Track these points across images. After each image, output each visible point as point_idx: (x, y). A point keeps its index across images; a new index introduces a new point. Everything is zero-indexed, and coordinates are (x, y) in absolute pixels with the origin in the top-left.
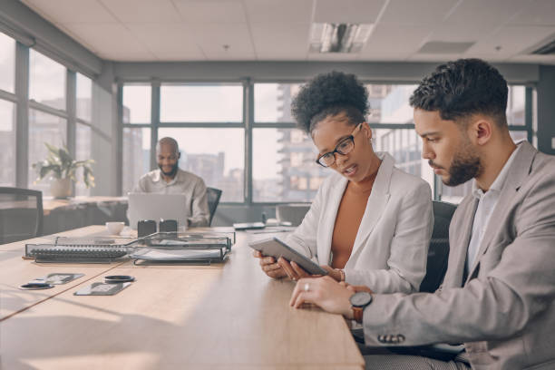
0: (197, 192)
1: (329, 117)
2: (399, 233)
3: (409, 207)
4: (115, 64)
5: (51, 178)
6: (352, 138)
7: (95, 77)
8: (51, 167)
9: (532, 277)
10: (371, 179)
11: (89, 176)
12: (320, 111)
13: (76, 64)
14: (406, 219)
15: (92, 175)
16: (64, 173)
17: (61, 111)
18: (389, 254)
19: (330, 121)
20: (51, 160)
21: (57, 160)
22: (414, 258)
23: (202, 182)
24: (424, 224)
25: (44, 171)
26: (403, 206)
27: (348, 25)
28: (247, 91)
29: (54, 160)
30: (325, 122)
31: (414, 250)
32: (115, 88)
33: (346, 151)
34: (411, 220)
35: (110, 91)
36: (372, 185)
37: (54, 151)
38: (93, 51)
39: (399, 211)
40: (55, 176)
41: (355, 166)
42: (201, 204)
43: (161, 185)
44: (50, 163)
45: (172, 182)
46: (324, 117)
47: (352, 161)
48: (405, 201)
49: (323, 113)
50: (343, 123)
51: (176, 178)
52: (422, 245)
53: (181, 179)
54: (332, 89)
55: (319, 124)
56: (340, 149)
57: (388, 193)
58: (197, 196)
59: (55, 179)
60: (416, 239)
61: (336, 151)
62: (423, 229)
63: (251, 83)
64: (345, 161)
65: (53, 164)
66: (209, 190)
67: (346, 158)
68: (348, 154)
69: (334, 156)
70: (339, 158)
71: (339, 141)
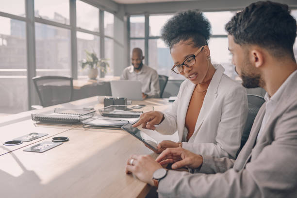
0: (153, 79)
1: (181, 41)
2: (223, 120)
3: (228, 103)
4: (126, 6)
5: (88, 68)
6: (194, 57)
7: (115, 13)
8: (87, 63)
9: (273, 174)
10: (206, 83)
12: (176, 37)
13: (103, 7)
14: (227, 111)
16: (95, 65)
17: (97, 33)
18: (216, 134)
19: (181, 44)
20: (87, 59)
21: (91, 59)
22: (232, 136)
23: (155, 72)
24: (239, 114)
25: (84, 65)
26: (226, 102)
29: (89, 59)
30: (178, 44)
31: (232, 131)
32: (125, 18)
33: (191, 64)
34: (229, 112)
36: (207, 87)
37: (89, 54)
39: (222, 105)
40: (90, 67)
41: (196, 74)
42: (155, 85)
43: (134, 74)
44: (87, 61)
45: (140, 73)
46: (178, 41)
47: (194, 71)
48: (226, 99)
49: (178, 38)
50: (189, 46)
51: (141, 71)
52: (236, 128)
53: (145, 71)
54: (185, 22)
55: (175, 45)
56: (186, 63)
57: (217, 93)
58: (154, 80)
59: (90, 69)
60: (233, 124)
61: (183, 64)
62: (238, 117)
64: (189, 71)
65: (89, 61)
66: (160, 76)
67: (190, 69)
68: (191, 67)
69: (183, 67)
70: (186, 69)
71: (186, 58)
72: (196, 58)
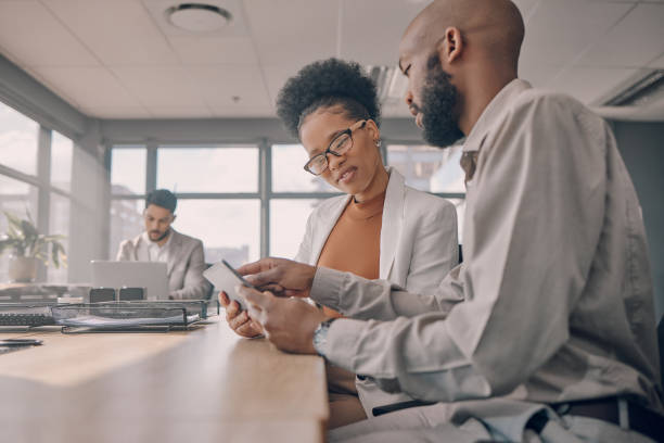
1: (320, 109)
3: (429, 234)
4: (103, 123)
5: (11, 256)
6: (349, 132)
7: (76, 138)
8: (10, 241)
11: (59, 253)
12: (309, 103)
13: (51, 119)
14: (425, 249)
15: (63, 252)
16: (28, 250)
17: (31, 177)
19: (322, 113)
20: (11, 233)
21: (19, 233)
24: (448, 257)
27: (383, 69)
28: (264, 153)
29: (14, 233)
30: (316, 113)
32: (101, 151)
33: (343, 150)
34: (430, 252)
35: (94, 153)
37: (14, 222)
38: (74, 105)
39: (415, 238)
40: (14, 253)
44: (10, 237)
46: (316, 109)
47: (349, 163)
48: (425, 224)
49: (314, 104)
50: (338, 116)
55: (308, 117)
56: (333, 148)
59: (15, 258)
60: (437, 277)
61: (328, 151)
62: (446, 262)
63: (269, 144)
64: (341, 164)
65: (14, 237)
67: (341, 159)
68: (345, 154)
69: (327, 158)
70: (334, 161)
71: (334, 137)
72: (354, 137)
